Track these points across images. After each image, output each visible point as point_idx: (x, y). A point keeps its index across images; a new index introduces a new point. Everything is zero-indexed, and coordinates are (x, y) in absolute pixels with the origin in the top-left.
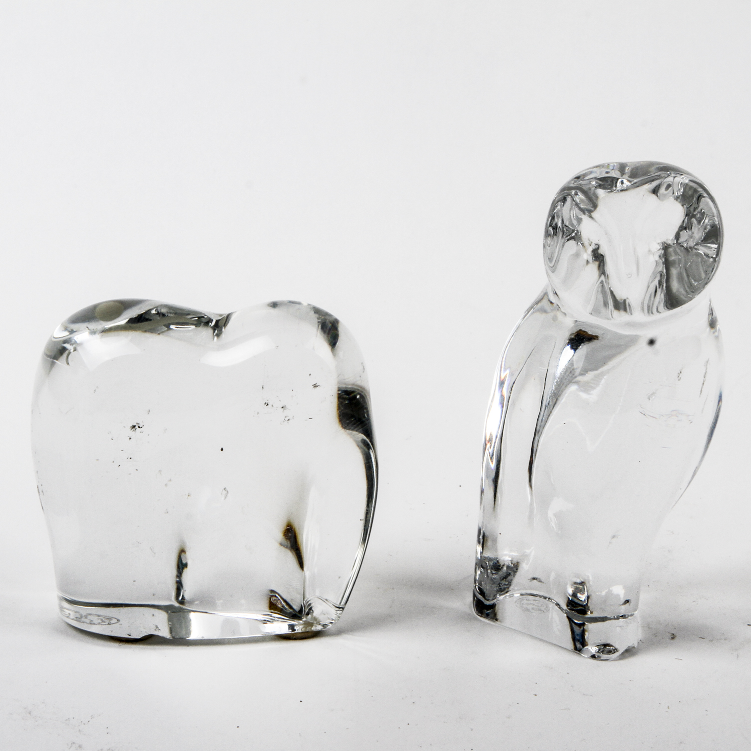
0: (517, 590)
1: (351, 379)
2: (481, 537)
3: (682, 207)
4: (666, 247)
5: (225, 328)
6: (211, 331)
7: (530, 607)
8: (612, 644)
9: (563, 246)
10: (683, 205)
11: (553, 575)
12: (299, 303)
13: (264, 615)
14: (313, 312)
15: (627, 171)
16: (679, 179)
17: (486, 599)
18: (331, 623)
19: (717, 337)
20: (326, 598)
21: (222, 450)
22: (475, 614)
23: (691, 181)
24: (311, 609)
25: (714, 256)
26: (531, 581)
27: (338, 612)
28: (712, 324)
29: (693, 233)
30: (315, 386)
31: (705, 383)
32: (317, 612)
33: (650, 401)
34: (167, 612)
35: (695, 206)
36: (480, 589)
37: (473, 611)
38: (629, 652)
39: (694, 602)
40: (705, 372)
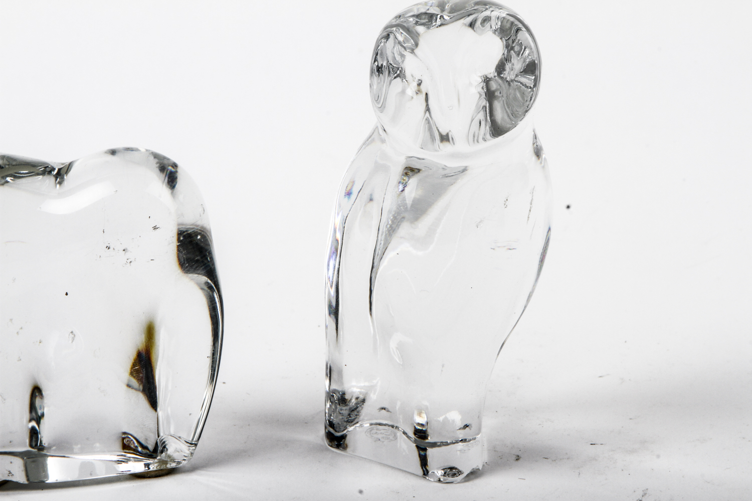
0: (367, 420)
1: (191, 220)
2: (328, 370)
3: (500, 40)
4: (487, 81)
5: (67, 175)
6: (53, 179)
7: (380, 436)
8: (456, 466)
9: (390, 84)
10: (501, 39)
11: (399, 404)
12: (137, 150)
13: (118, 456)
14: (153, 158)
15: (447, 7)
16: (496, 13)
17: (336, 431)
18: (184, 460)
19: (543, 167)
20: (179, 436)
21: (67, 294)
22: (327, 445)
23: (508, 14)
24: (165, 447)
25: (532, 86)
26: (380, 411)
27: (191, 448)
28: (538, 153)
29: (513, 65)
30: (155, 228)
31: (531, 210)
32: (171, 450)
33: (479, 228)
34: (23, 459)
35: (513, 38)
36: (329, 421)
37: (326, 443)
38: (474, 474)
39: (540, 424)
40: (531, 199)
